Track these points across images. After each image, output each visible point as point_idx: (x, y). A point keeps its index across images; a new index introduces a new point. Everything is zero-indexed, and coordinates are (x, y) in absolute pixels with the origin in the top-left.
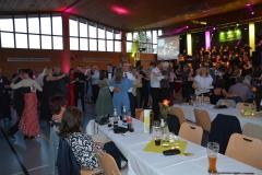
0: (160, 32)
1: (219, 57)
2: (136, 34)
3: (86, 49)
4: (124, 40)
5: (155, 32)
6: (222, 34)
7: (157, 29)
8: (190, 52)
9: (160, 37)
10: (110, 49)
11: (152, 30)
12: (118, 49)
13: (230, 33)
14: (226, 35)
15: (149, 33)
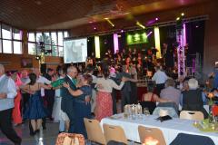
0: (66, 34)
2: (39, 35)
4: (24, 41)
5: (60, 34)
6: (129, 37)
7: (63, 31)
8: (98, 55)
9: (65, 39)
11: (57, 31)
12: (18, 50)
13: (137, 36)
14: (133, 38)
15: (54, 34)
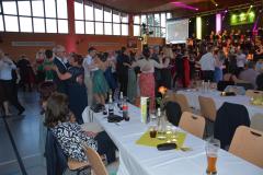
0: (169, 14)
1: (229, 41)
2: (144, 17)
3: (92, 33)
4: (131, 24)
5: (163, 15)
6: (234, 17)
7: (166, 12)
8: (199, 36)
9: (168, 20)
10: (117, 33)
11: (160, 13)
12: (125, 32)
13: (242, 16)
14: (238, 18)
15: (157, 16)
